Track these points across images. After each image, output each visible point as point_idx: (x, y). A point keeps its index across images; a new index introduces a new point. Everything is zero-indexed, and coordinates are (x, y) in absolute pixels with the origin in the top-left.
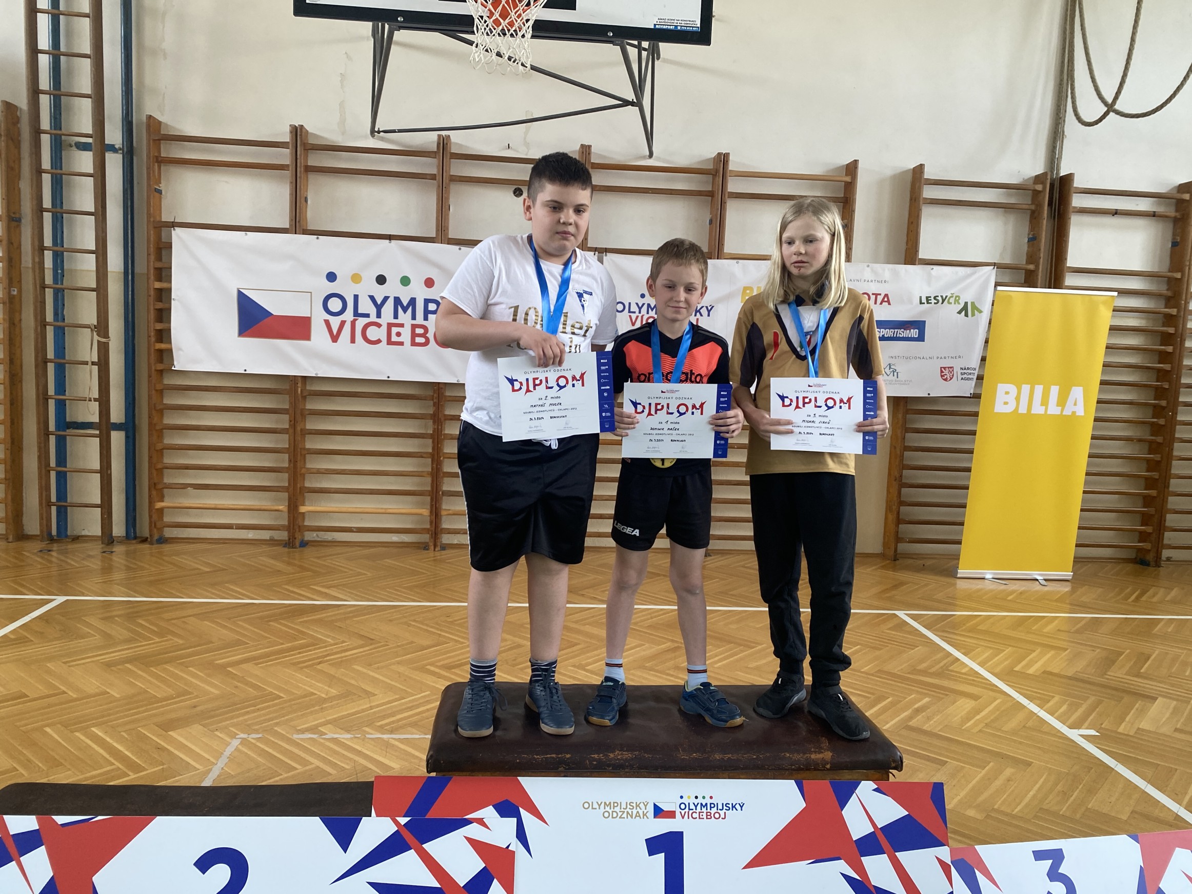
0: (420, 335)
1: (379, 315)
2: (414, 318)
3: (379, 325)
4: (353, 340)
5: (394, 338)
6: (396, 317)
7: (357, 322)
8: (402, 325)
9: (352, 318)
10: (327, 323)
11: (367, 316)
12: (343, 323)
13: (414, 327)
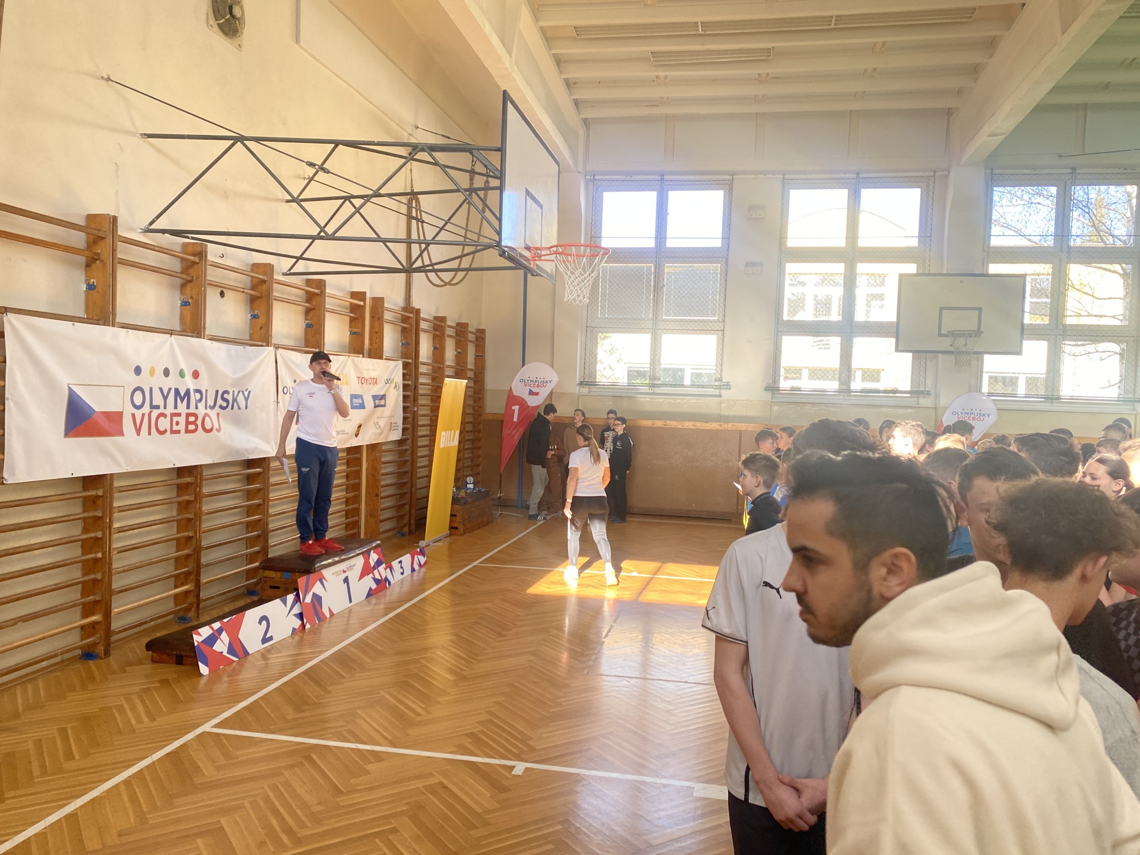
0: (192, 423)
1: (165, 408)
2: (188, 407)
3: (164, 416)
4: (150, 433)
5: (175, 428)
6: (176, 407)
7: (152, 414)
8: (179, 415)
9: (149, 410)
10: (133, 415)
11: (158, 407)
12: (143, 415)
13: (188, 415)
